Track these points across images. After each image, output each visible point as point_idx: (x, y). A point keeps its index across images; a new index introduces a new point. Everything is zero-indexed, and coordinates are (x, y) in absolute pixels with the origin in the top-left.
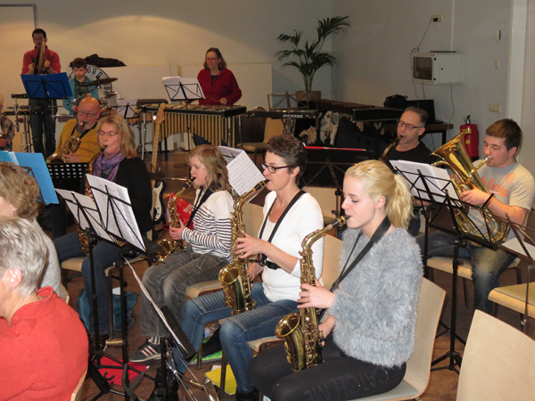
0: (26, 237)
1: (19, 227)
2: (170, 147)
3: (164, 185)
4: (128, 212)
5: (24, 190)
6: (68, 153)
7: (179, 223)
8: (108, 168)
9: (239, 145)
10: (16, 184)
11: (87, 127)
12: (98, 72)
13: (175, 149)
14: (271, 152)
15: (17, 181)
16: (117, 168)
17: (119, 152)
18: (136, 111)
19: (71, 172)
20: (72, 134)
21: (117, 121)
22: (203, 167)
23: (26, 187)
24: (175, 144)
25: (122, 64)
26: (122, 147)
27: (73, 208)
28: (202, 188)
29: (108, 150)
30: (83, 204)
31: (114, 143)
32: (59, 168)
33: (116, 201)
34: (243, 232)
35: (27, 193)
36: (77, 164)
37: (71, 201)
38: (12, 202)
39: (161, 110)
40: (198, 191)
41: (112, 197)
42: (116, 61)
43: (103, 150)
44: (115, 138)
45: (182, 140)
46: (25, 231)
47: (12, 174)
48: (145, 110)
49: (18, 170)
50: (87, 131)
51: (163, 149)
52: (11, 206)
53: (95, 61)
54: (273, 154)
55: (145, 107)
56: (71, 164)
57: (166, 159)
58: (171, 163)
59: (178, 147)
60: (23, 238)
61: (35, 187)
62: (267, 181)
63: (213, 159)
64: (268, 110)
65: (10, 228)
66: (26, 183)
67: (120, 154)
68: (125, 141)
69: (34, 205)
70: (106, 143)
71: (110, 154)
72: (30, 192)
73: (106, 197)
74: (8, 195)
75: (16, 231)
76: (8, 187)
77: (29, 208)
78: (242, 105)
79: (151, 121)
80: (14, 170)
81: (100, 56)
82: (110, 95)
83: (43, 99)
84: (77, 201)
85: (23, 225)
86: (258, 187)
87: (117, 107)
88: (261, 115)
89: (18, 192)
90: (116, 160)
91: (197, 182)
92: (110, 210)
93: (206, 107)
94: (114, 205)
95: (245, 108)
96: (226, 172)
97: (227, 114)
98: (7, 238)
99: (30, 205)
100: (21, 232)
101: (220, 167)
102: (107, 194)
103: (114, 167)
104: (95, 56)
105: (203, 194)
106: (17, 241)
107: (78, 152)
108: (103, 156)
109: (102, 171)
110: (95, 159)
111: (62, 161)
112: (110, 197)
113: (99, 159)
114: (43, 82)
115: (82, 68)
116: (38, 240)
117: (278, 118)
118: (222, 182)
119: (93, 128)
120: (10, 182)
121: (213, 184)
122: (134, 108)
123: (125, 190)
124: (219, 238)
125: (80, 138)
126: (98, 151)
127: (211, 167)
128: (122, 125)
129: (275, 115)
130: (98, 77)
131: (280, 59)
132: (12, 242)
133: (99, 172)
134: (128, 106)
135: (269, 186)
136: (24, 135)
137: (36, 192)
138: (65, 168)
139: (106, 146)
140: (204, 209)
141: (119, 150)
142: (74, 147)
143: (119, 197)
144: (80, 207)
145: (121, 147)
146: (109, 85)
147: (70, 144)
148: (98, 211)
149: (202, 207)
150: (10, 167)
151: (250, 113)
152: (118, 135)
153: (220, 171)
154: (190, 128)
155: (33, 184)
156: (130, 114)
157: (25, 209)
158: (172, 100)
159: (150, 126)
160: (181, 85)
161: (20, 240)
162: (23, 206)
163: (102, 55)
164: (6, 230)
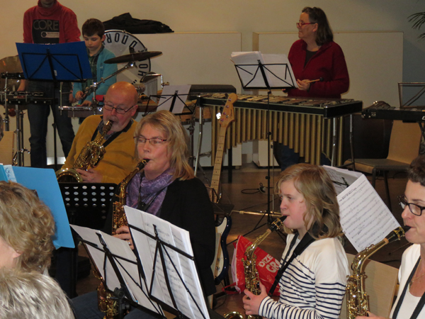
0: (48, 303)
1: (38, 287)
2: (237, 162)
3: (229, 223)
4: (188, 269)
5: (31, 225)
6: (85, 168)
7: (258, 287)
8: (149, 195)
9: (347, 162)
10: (20, 216)
11: (116, 128)
12: (130, 40)
13: (244, 164)
14: (415, 181)
15: (22, 212)
16: (163, 194)
17: (168, 170)
18: (188, 103)
19: (90, 197)
20: (93, 139)
21: (166, 122)
22: (300, 198)
23: (35, 221)
24: (244, 157)
25: (167, 30)
26: (173, 162)
27: (98, 257)
28: (296, 232)
29: (151, 166)
30: (113, 251)
31: (160, 155)
32: (72, 191)
33: (169, 250)
34: (365, 307)
35: (36, 230)
36: (98, 185)
37: (94, 246)
38: (14, 245)
39: (229, 104)
40: (290, 238)
41: (164, 243)
42: (159, 24)
43: (142, 166)
44: (161, 147)
45: (256, 150)
46: (47, 294)
47: (15, 200)
48: (202, 102)
49: (24, 194)
50: (116, 134)
51: (226, 164)
52: (11, 249)
53: (126, 23)
54: (418, 185)
55: (203, 98)
56: (89, 185)
57: (230, 181)
58: (237, 186)
59: (249, 161)
60: (43, 306)
61: (48, 222)
62: (407, 228)
63: (316, 186)
64: (398, 109)
65: (25, 288)
66: (35, 215)
67: (169, 174)
68: (177, 153)
69: (45, 249)
70: (147, 156)
71: (152, 173)
72: (41, 229)
73: (154, 243)
74: (8, 233)
75: (34, 293)
76: (8, 221)
77: (38, 253)
78: (357, 99)
79: (210, 120)
80: (19, 195)
81: (133, 17)
82: (148, 78)
83: (48, 81)
84: (105, 246)
85: (44, 285)
86: (392, 236)
87: (158, 96)
88: (386, 115)
89: (23, 229)
90: (163, 183)
91: (290, 223)
92: (159, 264)
93: (299, 100)
94: (166, 257)
95: (360, 104)
96: (336, 207)
97: (332, 113)
98: (20, 305)
99: (40, 248)
100: (41, 295)
101: (327, 199)
102: (156, 238)
103: (159, 193)
104: (127, 16)
105: (298, 241)
106: (33, 310)
107: (100, 167)
108: (143, 175)
109: (141, 198)
110: (129, 180)
111: (75, 180)
112: (160, 244)
113: (136, 179)
114: (49, 56)
115: (95, 36)
116: (64, 311)
117: (414, 122)
118: (329, 223)
119: (125, 130)
120: (12, 214)
121: (315, 225)
122: (185, 98)
123: (185, 235)
124: (319, 313)
125: (105, 145)
126: (135, 166)
127: (313, 199)
128: (173, 128)
129: (408, 116)
130: (131, 49)
131: (417, 25)
132: (26, 310)
133: (135, 201)
134: (175, 96)
135: (410, 235)
136: (16, 135)
137: (49, 229)
138: (81, 190)
139: (148, 160)
140: (299, 265)
141: (167, 166)
142: (94, 158)
143: (174, 244)
144: (109, 255)
145: (170, 161)
146: (146, 62)
147: (89, 154)
148: (139, 263)
149: (295, 262)
150: (13, 190)
151: (368, 111)
152: (167, 144)
153: (327, 206)
154: (271, 133)
155: (45, 216)
156: (179, 108)
157: (32, 254)
158: (245, 88)
159: (208, 127)
160: (261, 66)
161: (38, 308)
162: (28, 251)
163: (138, 14)
164: (19, 291)
